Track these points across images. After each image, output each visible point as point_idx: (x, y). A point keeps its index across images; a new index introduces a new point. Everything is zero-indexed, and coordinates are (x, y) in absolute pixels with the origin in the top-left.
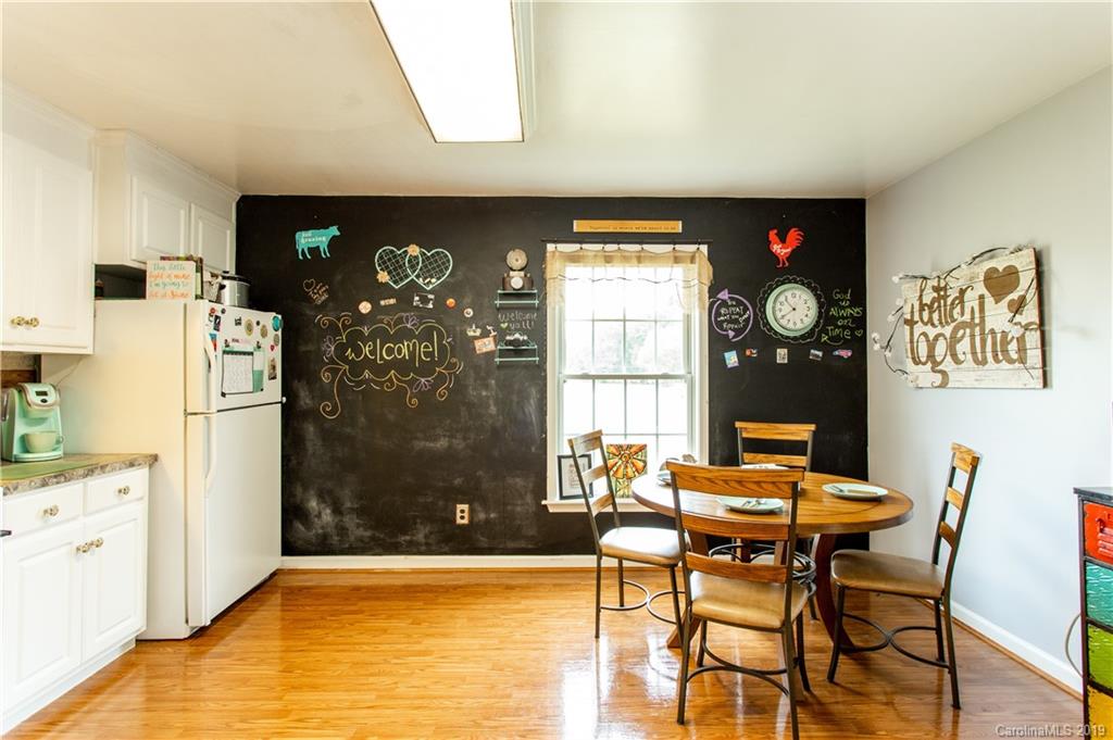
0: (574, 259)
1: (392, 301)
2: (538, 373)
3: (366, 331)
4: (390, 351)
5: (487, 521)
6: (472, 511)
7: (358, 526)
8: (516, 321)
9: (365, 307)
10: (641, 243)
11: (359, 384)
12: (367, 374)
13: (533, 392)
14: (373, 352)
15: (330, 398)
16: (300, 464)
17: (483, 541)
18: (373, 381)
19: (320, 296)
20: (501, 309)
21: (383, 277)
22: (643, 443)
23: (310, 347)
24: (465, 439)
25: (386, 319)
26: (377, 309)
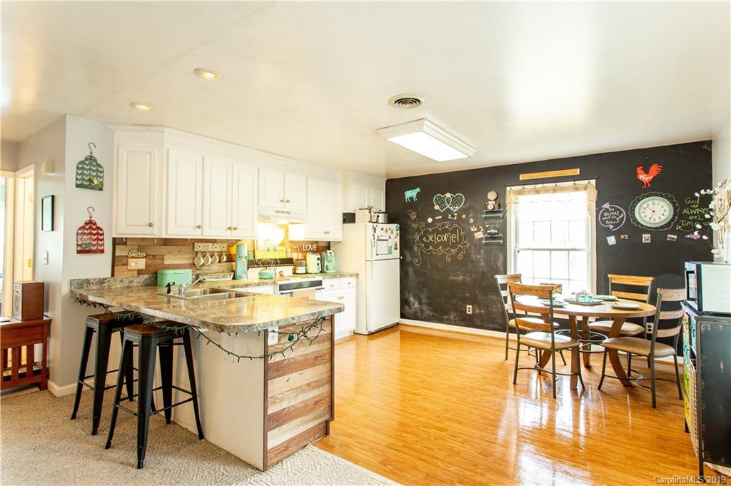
0: (520, 193)
1: (440, 217)
2: (503, 248)
3: (430, 230)
4: (439, 238)
5: (480, 314)
6: (473, 309)
7: (428, 310)
8: (493, 224)
9: (430, 220)
10: (555, 182)
11: (428, 252)
12: (431, 248)
13: (501, 256)
14: (433, 239)
15: (417, 257)
16: (407, 283)
17: (478, 323)
18: (432, 250)
19: (414, 216)
20: (485, 218)
21: (437, 207)
22: (560, 283)
23: (411, 237)
24: (470, 276)
25: (438, 224)
26: (434, 221)
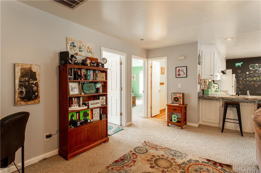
1: (253, 72)
3: (248, 76)
4: (252, 79)
11: (246, 83)
12: (248, 82)
14: (249, 79)
15: (241, 85)
19: (239, 72)
21: (251, 69)
25: (251, 75)
26: (250, 73)
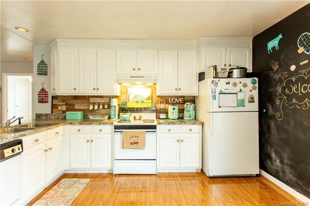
1: (306, 61)
3: (294, 79)
4: (305, 88)
7: (290, 173)
9: (293, 68)
11: (291, 105)
12: (294, 101)
14: (297, 90)
15: (279, 111)
18: (297, 104)
19: (276, 67)
21: (301, 50)
25: (303, 72)
26: (298, 67)
